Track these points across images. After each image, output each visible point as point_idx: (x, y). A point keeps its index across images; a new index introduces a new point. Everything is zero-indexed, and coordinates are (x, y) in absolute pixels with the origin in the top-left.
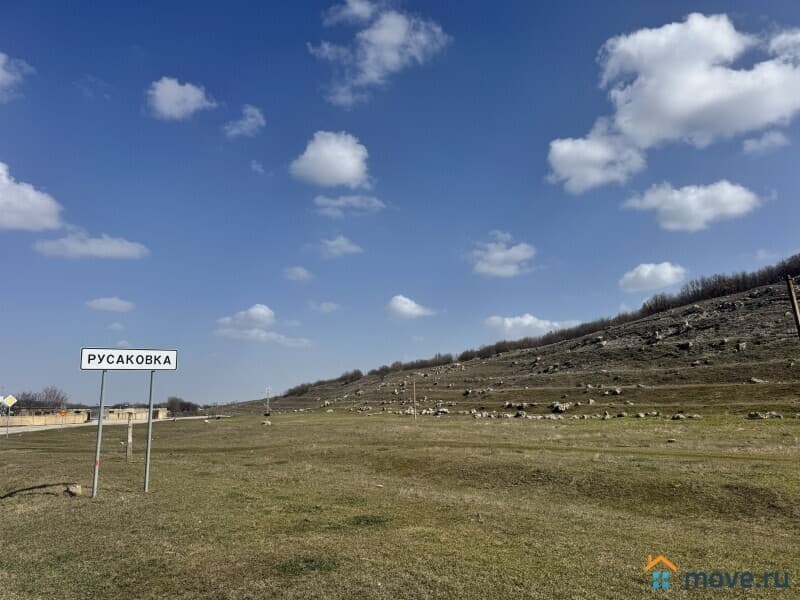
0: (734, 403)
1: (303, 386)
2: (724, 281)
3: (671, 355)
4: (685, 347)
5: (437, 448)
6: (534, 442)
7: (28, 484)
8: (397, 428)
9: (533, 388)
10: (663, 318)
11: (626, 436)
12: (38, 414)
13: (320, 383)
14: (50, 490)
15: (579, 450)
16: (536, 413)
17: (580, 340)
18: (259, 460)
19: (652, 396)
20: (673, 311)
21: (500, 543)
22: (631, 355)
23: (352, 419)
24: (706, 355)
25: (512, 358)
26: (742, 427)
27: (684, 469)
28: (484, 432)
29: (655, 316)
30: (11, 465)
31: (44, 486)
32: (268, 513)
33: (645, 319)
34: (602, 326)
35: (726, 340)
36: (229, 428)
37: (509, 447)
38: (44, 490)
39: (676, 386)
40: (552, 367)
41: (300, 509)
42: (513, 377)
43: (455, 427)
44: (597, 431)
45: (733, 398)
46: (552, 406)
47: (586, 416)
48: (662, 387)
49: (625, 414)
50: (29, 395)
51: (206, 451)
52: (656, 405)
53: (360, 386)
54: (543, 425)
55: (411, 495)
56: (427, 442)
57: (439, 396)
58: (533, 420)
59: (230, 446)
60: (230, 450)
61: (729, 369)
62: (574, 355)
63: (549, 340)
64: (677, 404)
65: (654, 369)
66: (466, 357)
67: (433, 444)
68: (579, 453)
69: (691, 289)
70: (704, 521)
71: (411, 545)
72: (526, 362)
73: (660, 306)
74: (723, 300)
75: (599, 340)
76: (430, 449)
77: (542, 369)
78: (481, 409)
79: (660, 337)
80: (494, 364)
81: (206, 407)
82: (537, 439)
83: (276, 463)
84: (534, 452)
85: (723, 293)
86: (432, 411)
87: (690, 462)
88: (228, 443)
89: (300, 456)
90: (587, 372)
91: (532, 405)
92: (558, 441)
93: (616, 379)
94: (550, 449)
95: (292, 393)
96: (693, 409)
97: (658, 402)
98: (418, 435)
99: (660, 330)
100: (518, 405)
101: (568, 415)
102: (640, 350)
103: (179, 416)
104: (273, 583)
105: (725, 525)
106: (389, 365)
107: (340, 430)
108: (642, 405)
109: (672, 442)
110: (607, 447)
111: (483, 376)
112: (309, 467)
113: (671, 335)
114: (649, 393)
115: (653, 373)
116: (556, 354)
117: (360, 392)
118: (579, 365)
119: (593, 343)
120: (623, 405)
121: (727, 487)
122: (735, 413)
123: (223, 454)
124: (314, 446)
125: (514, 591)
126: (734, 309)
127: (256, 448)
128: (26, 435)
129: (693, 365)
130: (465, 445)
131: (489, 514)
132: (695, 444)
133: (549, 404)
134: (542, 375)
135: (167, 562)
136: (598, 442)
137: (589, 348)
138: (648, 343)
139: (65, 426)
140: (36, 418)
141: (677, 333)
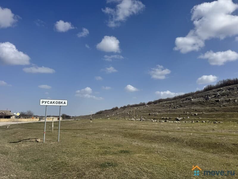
0: (233, 118)
1: (101, 111)
2: (230, 81)
3: (213, 103)
4: (218, 101)
5: (142, 131)
6: (171, 129)
7: (25, 138)
8: (130, 124)
9: (170, 113)
10: (211, 92)
11: (199, 128)
12: (25, 118)
13: (106, 111)
14: (31, 140)
15: (185, 132)
16: (171, 121)
17: (185, 99)
18: (89, 133)
19: (208, 116)
20: (214, 90)
21: (166, 160)
22: (201, 103)
23: (115, 121)
24: (224, 104)
25: (164, 104)
26: (236, 126)
27: (219, 138)
28: (156, 126)
29: (208, 92)
30: (19, 133)
31: (29, 139)
32: (95, 148)
33: (205, 92)
34: (192, 94)
35: (231, 99)
36: (80, 123)
37: (164, 131)
38: (29, 140)
39: (215, 113)
40: (176, 107)
41: (104, 148)
42: (164, 110)
43: (147, 124)
44: (191, 126)
45: (233, 117)
46: (176, 119)
47: (187, 122)
48: (210, 113)
49: (199, 121)
50: (23, 113)
51: (74, 130)
52: (208, 119)
53: (118, 112)
54: (174, 125)
55: (136, 144)
56: (139, 129)
57: (141, 115)
58: (170, 123)
59: (81, 128)
60: (81, 130)
61: (232, 108)
62: (183, 103)
63: (175, 98)
64: (215, 119)
65: (208, 108)
66: (149, 103)
67: (141, 129)
68: (186, 133)
69: (220, 83)
70: (227, 155)
71: (139, 159)
72: (168, 105)
73: (210, 88)
74: (230, 87)
75: (191, 99)
76: (140, 131)
77: (173, 107)
78: (154, 119)
79: (210, 98)
80: (158, 106)
81: (73, 117)
82: (172, 129)
83: (95, 134)
84: (172, 132)
85: (230, 85)
86: (139, 119)
87: (221, 136)
88: (80, 127)
89: (101, 132)
90: (187, 109)
91: (170, 118)
92: (179, 129)
93: (196, 110)
94: (177, 132)
95: (98, 113)
96: (220, 120)
97: (209, 118)
98: (136, 126)
99: (210, 96)
100: (166, 118)
101: (181, 121)
102: (203, 102)
103: (65, 119)
104: (99, 170)
105: (233, 156)
106: (126, 106)
107: (112, 124)
108: (204, 119)
109: (214, 130)
110: (194, 131)
111: (155, 109)
112: (104, 135)
113: (213, 98)
114: (206, 115)
115: (208, 109)
116: (177, 103)
117: (118, 113)
118: (184, 106)
119: (189, 99)
120: (198, 118)
121: (234, 144)
122: (233, 122)
123: (79, 131)
124: (106, 129)
125: (172, 175)
126: (233, 90)
127: (89, 129)
128: (22, 124)
129: (220, 107)
130: (151, 130)
131: (161, 151)
132: (222, 131)
133: (175, 118)
134: (173, 109)
135: (67, 162)
136: (191, 130)
137: (187, 101)
138: (206, 100)
139: (33, 122)
140: (25, 119)
141: (215, 97)
